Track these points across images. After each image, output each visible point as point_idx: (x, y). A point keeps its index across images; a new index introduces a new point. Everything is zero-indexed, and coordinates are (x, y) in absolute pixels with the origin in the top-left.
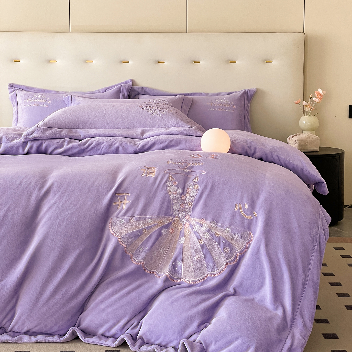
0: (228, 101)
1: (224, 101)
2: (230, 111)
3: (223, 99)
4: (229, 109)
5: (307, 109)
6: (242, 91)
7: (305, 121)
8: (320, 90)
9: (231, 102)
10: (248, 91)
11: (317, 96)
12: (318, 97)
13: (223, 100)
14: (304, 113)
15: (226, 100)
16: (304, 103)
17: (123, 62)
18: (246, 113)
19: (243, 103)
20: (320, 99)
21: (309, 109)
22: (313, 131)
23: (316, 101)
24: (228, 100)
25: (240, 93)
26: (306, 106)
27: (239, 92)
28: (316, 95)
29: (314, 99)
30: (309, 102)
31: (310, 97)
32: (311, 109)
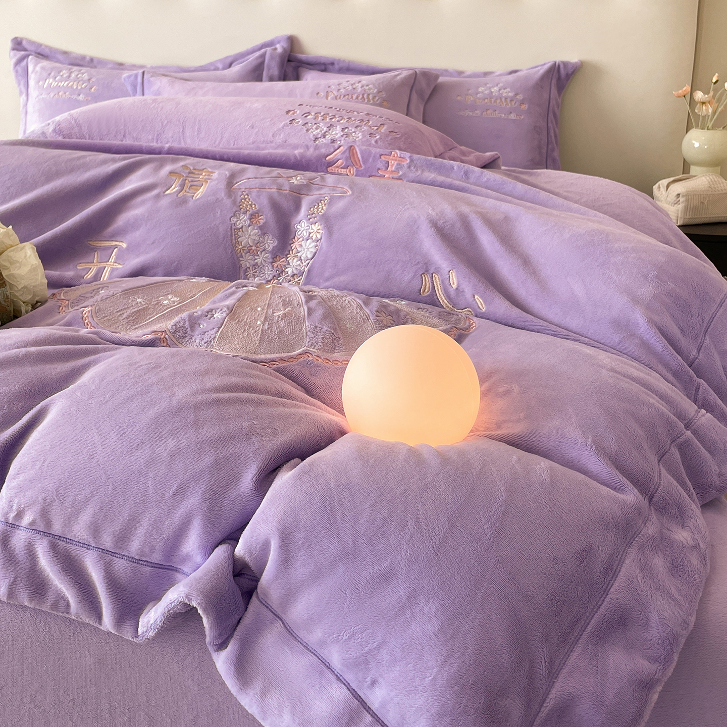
0: (509, 92)
1: (500, 90)
2: (513, 118)
3: (497, 85)
4: (511, 113)
5: (705, 110)
6: (545, 64)
7: (696, 142)
9: (516, 94)
10: (562, 66)
13: (498, 90)
15: (505, 89)
18: (552, 123)
19: (546, 96)
21: (710, 110)
22: (716, 166)
24: (508, 90)
25: (539, 70)
26: (703, 103)
27: (539, 68)
30: (712, 93)
31: (714, 80)
32: (714, 113)
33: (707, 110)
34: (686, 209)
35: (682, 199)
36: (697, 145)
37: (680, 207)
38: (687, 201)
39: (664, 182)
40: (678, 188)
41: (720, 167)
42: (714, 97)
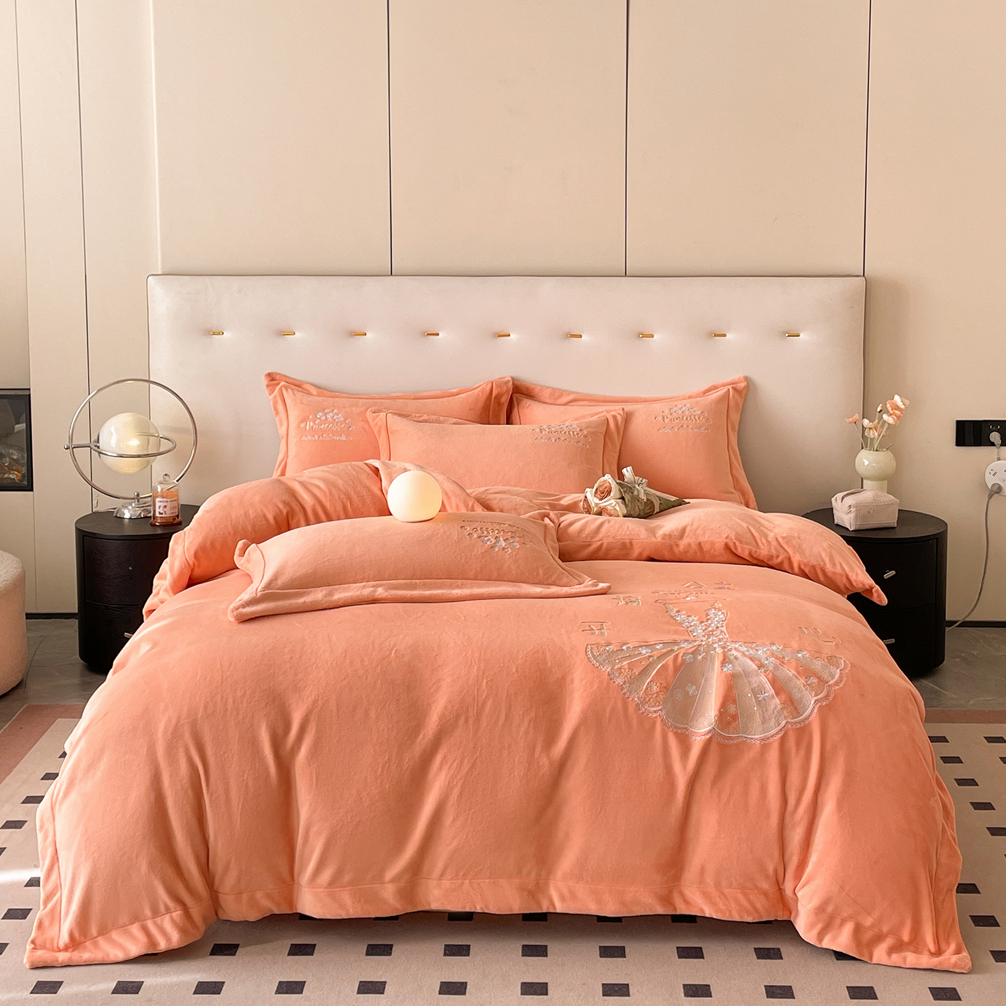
5: (873, 434)
7: (866, 460)
8: (897, 398)
11: (891, 412)
12: (894, 414)
14: (866, 443)
16: (866, 422)
17: (499, 336)
20: (898, 417)
21: (876, 434)
22: (884, 479)
23: (889, 422)
26: (870, 429)
28: (890, 409)
29: (885, 416)
30: (877, 421)
31: (879, 410)
32: (879, 435)
33: (874, 434)
34: (856, 516)
35: (853, 509)
36: (866, 463)
37: (852, 515)
38: (857, 510)
39: (840, 495)
40: (850, 500)
41: (886, 481)
42: (878, 423)
